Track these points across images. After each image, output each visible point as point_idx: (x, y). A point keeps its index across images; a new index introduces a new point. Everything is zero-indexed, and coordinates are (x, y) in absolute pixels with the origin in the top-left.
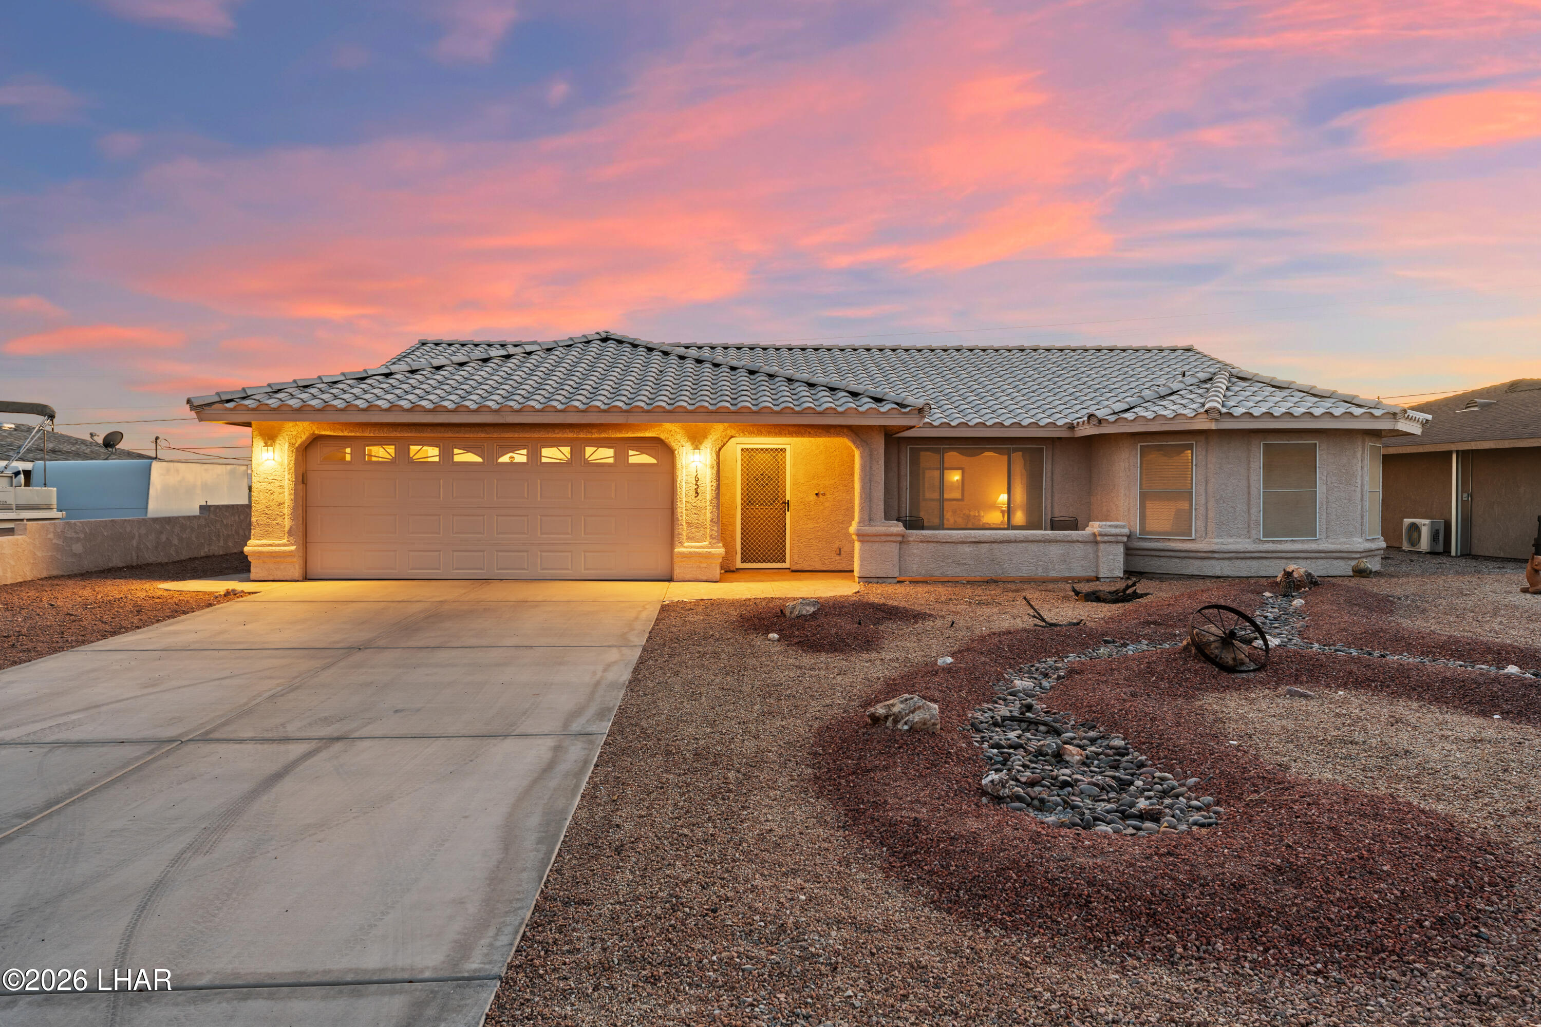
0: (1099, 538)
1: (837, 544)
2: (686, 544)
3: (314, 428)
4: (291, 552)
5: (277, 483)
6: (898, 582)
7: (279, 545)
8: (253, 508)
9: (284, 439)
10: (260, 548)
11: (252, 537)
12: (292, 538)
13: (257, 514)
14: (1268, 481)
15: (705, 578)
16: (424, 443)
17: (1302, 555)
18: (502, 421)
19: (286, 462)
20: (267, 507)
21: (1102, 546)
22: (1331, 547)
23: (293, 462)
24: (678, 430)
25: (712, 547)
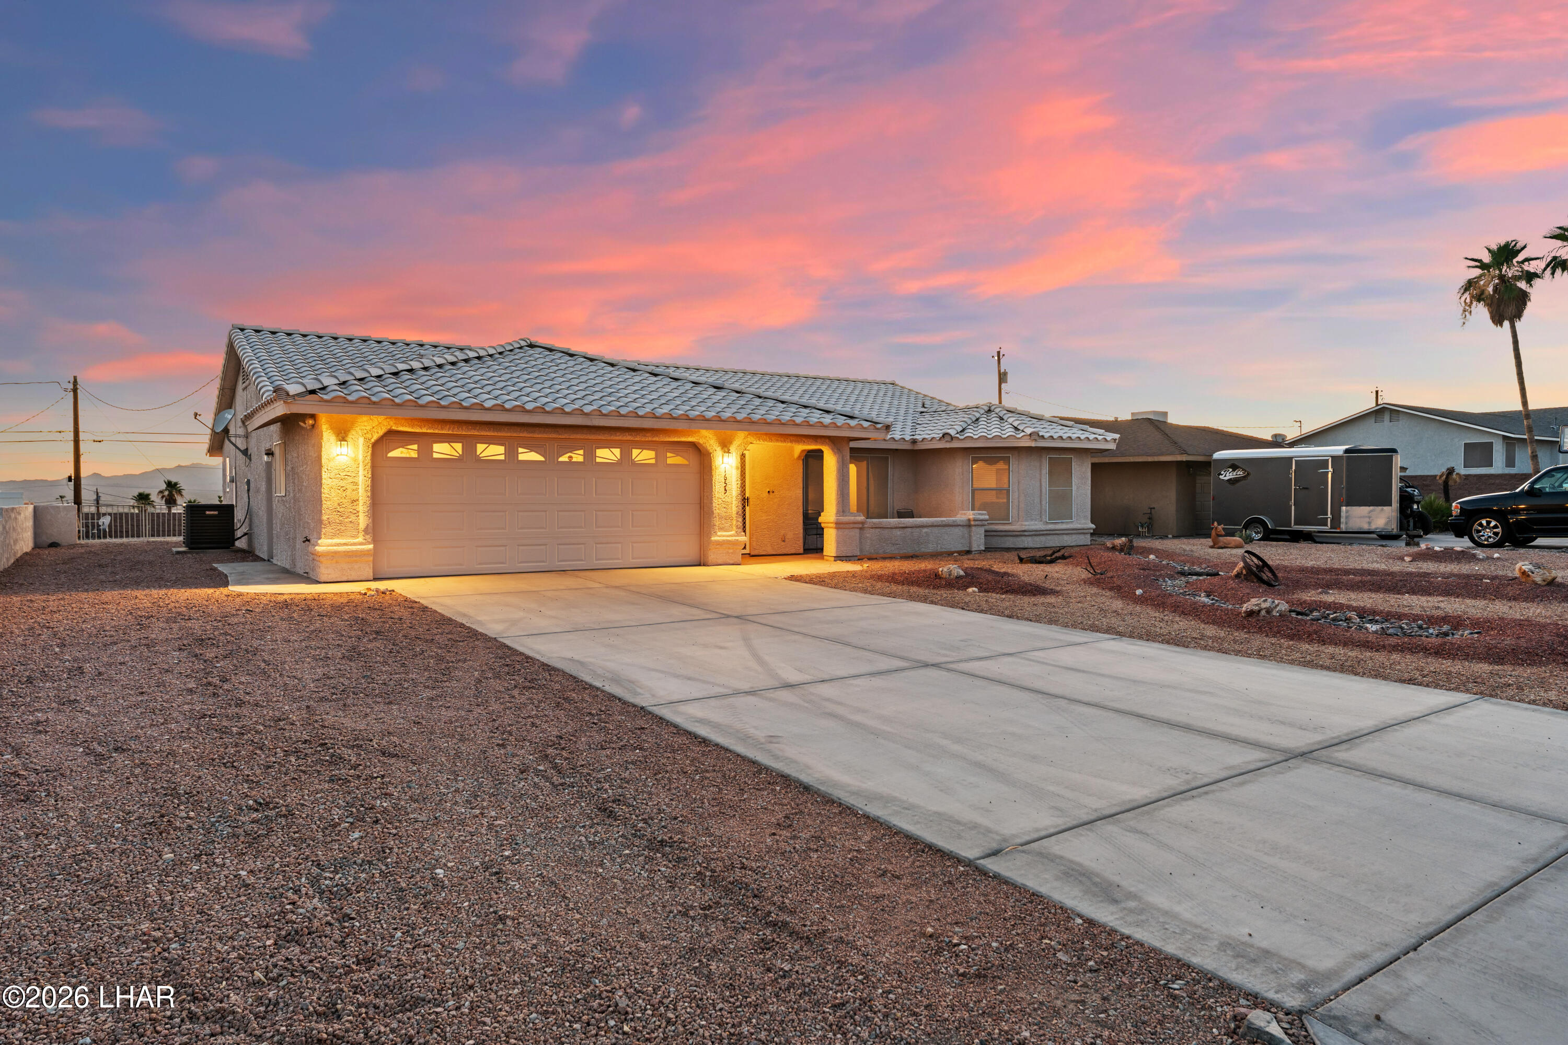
0: (972, 523)
1: (783, 532)
2: (719, 533)
3: (392, 423)
4: (369, 551)
5: (350, 480)
6: (859, 560)
7: (354, 544)
8: (324, 506)
9: (357, 433)
10: (335, 548)
11: (323, 536)
12: (368, 536)
13: (328, 512)
14: (1051, 483)
15: (732, 562)
16: (490, 441)
17: (1066, 532)
18: (589, 423)
19: (361, 457)
20: (339, 505)
21: (974, 528)
22: (1079, 526)
23: (369, 457)
24: (711, 436)
25: (738, 536)
